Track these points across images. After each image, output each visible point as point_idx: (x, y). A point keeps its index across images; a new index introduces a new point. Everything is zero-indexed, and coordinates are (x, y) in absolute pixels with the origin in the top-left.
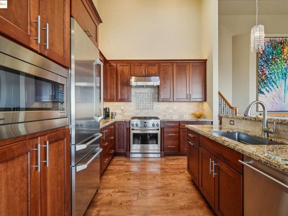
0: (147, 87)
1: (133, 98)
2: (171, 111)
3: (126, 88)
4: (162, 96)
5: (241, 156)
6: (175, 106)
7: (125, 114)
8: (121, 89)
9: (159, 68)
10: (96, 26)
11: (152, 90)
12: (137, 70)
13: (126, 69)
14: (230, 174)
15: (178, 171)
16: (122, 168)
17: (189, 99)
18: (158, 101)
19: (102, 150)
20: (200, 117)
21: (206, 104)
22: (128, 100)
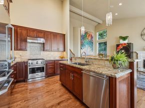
0: (37, 43)
1: (28, 49)
2: (50, 56)
3: (24, 43)
4: (46, 49)
5: (82, 70)
6: (52, 53)
7: (22, 58)
8: (20, 43)
9: (44, 34)
10: (9, 4)
11: (40, 45)
12: (32, 33)
13: (24, 32)
14: (78, 77)
15: (55, 82)
16: (23, 88)
17: (58, 50)
18: (44, 50)
19: (13, 79)
20: (62, 58)
21: (65, 53)
22: (25, 50)
